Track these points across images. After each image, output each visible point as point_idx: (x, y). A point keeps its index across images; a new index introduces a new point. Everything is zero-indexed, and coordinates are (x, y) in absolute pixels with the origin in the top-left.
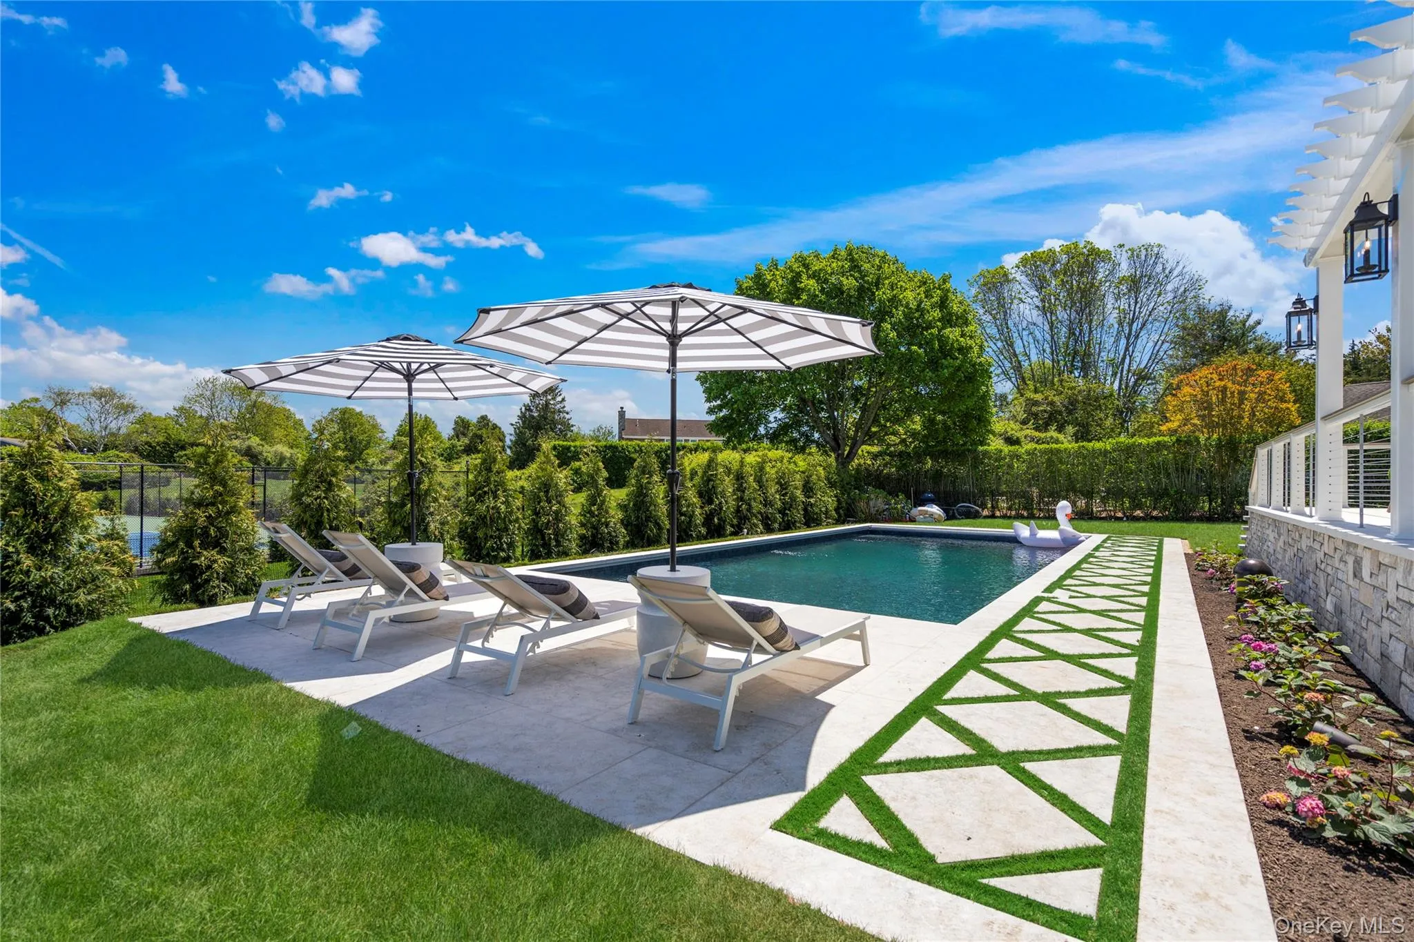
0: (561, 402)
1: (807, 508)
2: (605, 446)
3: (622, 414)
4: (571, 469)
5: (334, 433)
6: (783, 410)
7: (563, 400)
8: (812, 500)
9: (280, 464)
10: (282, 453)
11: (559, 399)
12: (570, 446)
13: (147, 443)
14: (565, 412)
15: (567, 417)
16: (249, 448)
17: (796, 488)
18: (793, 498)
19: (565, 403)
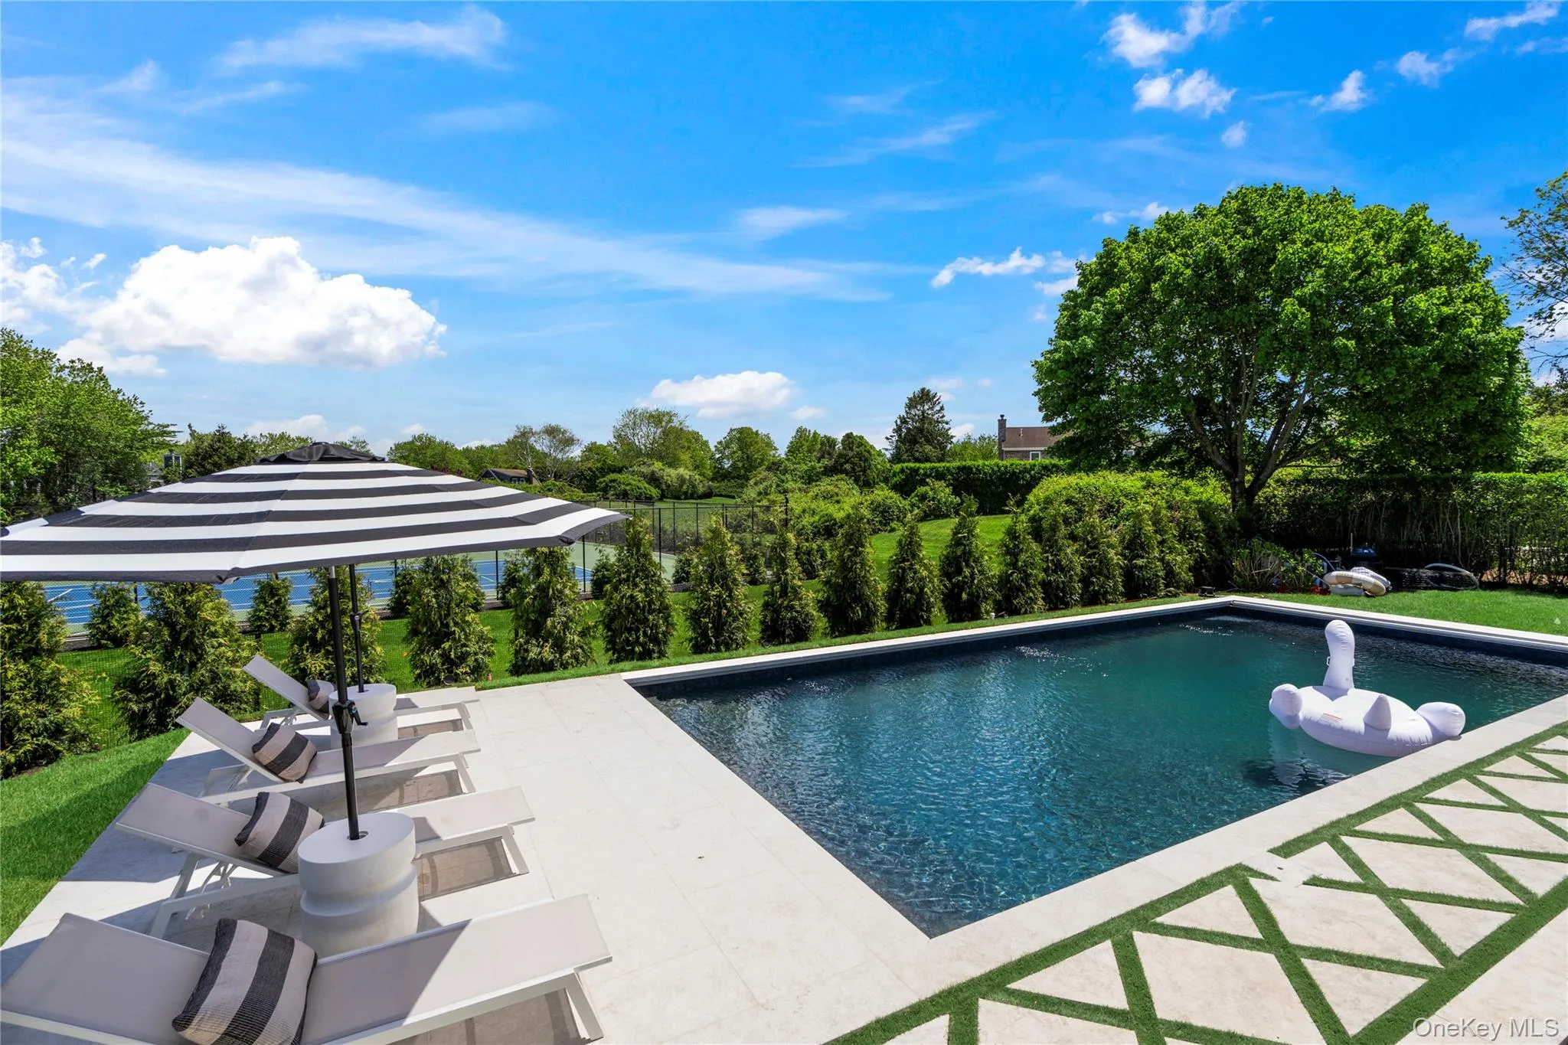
0: (939, 411)
1: (1128, 574)
2: (959, 468)
3: (1002, 422)
4: (917, 496)
5: (734, 453)
6: (1166, 422)
7: (942, 408)
8: (1140, 562)
9: (681, 486)
10: (682, 476)
11: (937, 408)
12: (919, 468)
13: (590, 469)
14: (943, 422)
15: (947, 427)
16: (653, 473)
17: (1110, 546)
18: (1104, 561)
19: (945, 412)
